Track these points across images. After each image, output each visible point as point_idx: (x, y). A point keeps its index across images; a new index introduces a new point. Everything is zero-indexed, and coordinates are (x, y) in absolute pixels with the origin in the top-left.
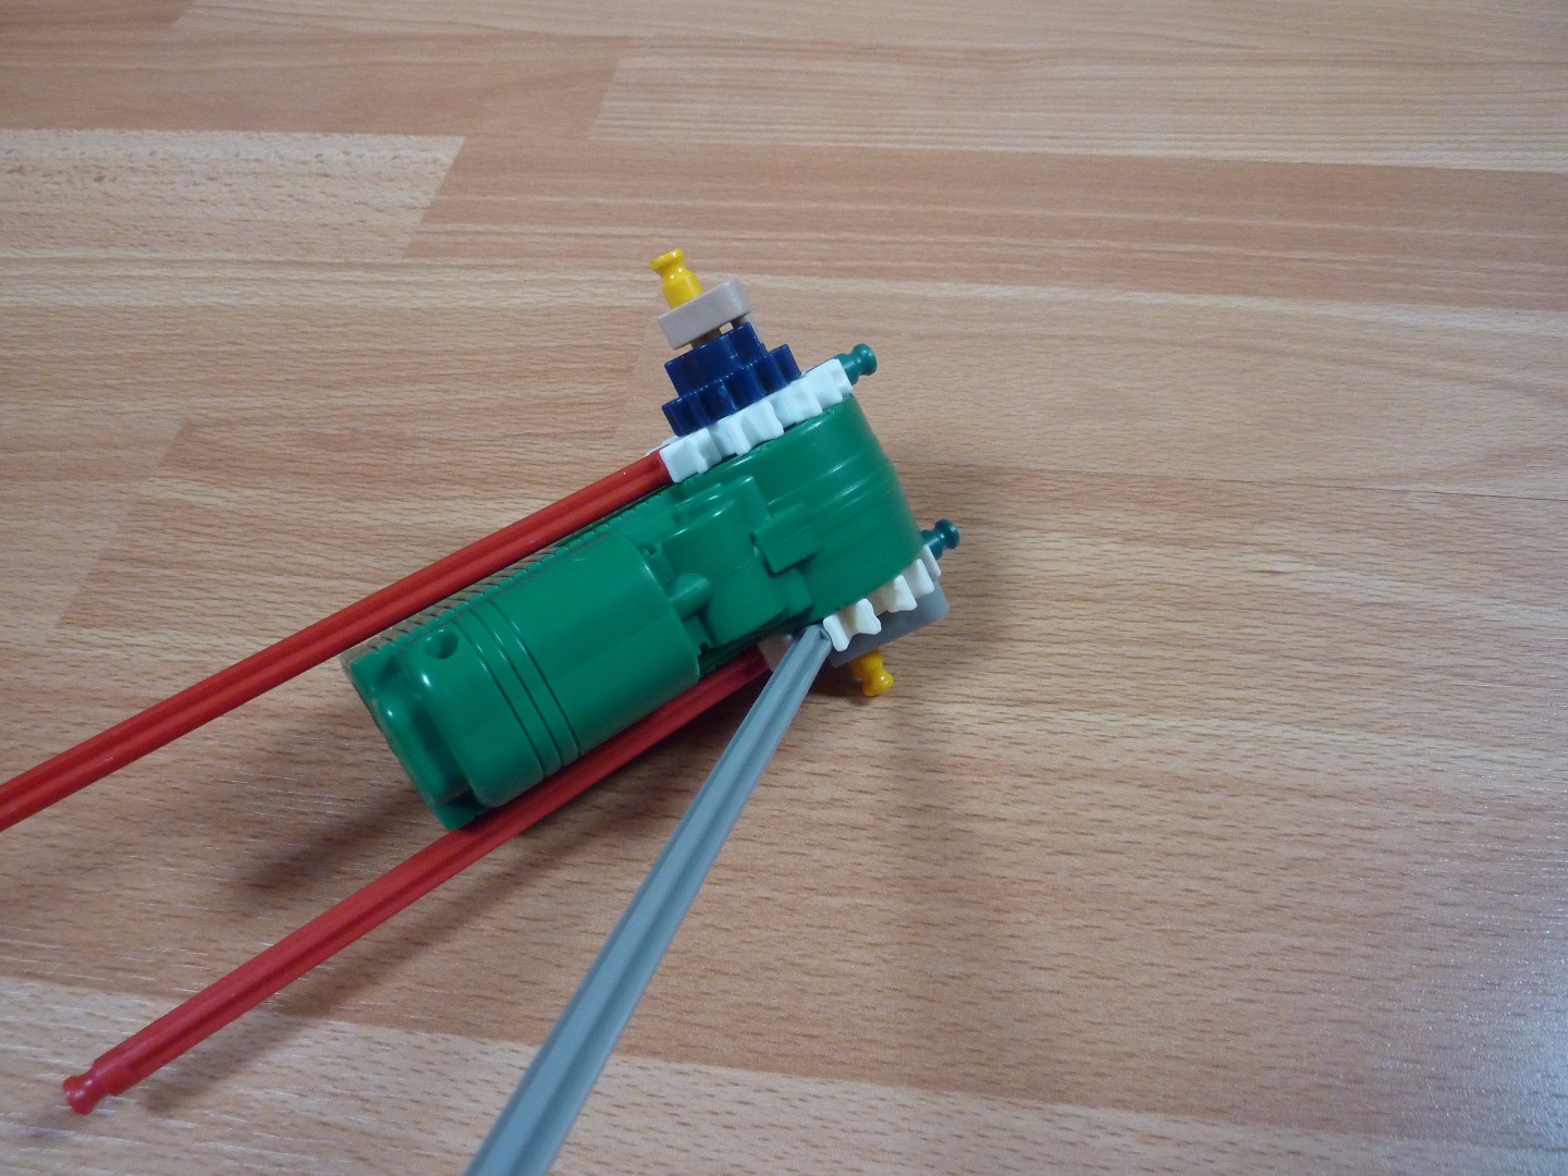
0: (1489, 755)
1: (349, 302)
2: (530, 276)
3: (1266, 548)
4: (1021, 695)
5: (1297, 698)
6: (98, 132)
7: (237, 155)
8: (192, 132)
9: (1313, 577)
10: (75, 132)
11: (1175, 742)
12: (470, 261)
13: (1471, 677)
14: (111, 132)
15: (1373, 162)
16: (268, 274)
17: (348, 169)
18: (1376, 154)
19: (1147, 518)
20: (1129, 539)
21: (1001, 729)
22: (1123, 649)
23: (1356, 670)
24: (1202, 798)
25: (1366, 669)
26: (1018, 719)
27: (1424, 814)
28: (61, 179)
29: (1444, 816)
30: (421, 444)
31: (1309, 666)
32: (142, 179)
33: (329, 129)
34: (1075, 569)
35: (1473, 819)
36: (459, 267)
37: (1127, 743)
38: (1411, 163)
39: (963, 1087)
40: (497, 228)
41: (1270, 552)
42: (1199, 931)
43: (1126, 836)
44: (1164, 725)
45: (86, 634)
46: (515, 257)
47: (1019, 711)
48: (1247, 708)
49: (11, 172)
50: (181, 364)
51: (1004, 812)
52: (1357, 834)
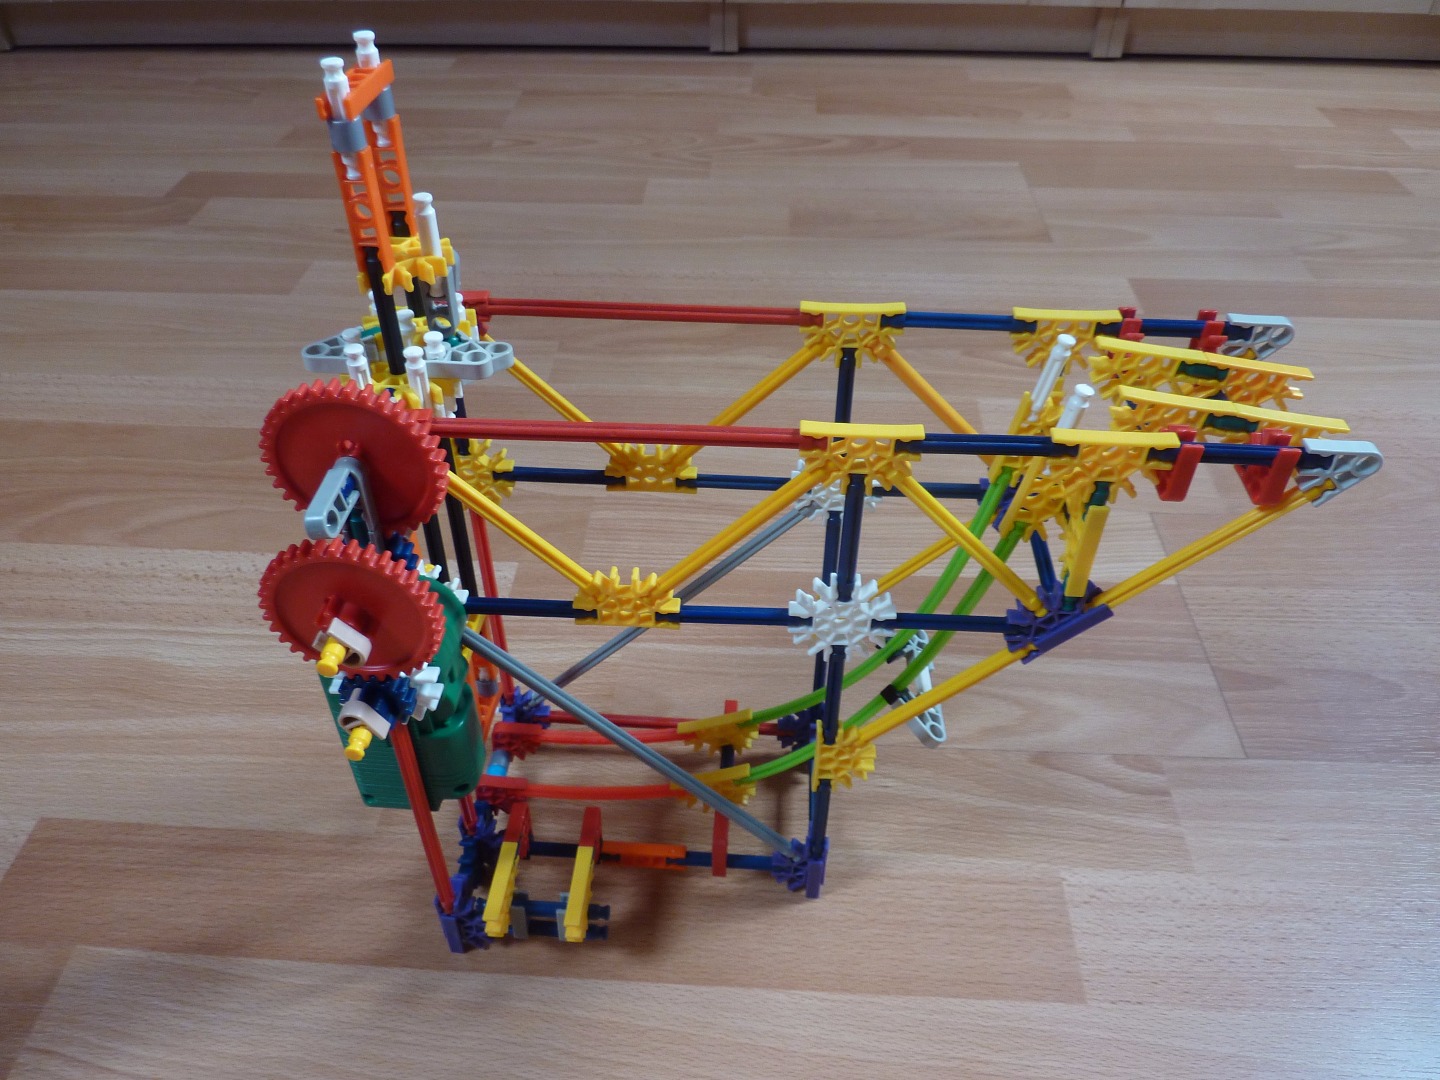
0: (961, 860)
2: (561, 645)
9: (901, 788)
12: (532, 637)
13: (958, 829)
25: (917, 827)
27: (933, 883)
29: (939, 884)
35: (949, 884)
36: (527, 641)
39: (758, 987)
42: (844, 930)
45: (391, 829)
46: (551, 634)
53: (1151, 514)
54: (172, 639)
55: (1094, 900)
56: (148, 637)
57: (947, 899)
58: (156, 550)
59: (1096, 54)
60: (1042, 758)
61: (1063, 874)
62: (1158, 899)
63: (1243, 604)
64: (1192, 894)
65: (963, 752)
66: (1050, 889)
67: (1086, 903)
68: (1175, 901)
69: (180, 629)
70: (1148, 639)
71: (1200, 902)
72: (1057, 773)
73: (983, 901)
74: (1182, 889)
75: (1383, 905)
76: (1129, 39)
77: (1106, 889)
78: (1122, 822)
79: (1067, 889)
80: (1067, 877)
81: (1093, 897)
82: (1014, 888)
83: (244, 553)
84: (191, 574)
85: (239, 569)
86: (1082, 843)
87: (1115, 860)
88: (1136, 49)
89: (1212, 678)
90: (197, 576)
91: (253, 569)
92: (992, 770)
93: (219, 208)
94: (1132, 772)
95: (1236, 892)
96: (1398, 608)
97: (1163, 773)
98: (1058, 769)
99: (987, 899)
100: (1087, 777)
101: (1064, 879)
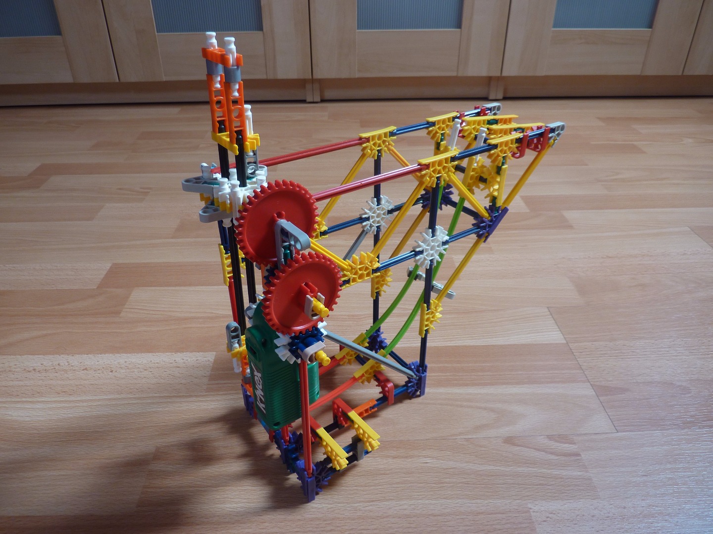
0: (472, 502)
1: (193, 408)
3: (425, 457)
4: (372, 500)
5: (432, 493)
6: (106, 355)
7: (151, 361)
8: (136, 354)
9: (435, 463)
10: (100, 355)
11: (405, 507)
12: (224, 392)
13: (468, 484)
14: (111, 355)
15: (452, 345)
16: (169, 400)
17: (184, 364)
18: (452, 342)
19: (398, 452)
20: (394, 458)
21: (367, 508)
22: (394, 486)
23: (445, 485)
24: (411, 519)
25: (447, 485)
26: (371, 505)
27: (458, 517)
28: (100, 372)
29: (462, 517)
30: (221, 448)
31: (434, 485)
32: (124, 371)
33: (177, 351)
34: (382, 467)
35: (468, 517)
36: (221, 395)
37: (396, 508)
38: (461, 344)
40: (229, 382)
41: (426, 458)
43: (396, 530)
44: (403, 503)
47: (371, 503)
48: (421, 497)
49: (83, 370)
50: (151, 430)
51: (369, 527)
52: (444, 523)
53: (548, 308)
54: (19, 406)
55: (548, 519)
56: (4, 405)
57: (467, 526)
58: (12, 357)
59: (491, 98)
60: (509, 440)
61: (530, 506)
62: (583, 515)
63: (601, 351)
64: (601, 511)
65: (467, 440)
66: (523, 515)
67: (545, 521)
68: (593, 516)
69: (24, 399)
70: (556, 372)
71: (606, 515)
72: (518, 448)
73: (488, 525)
74: (595, 509)
75: (704, 509)
76: (505, 91)
77: (554, 512)
78: (558, 473)
79: (532, 513)
80: (532, 507)
81: (548, 517)
82: (504, 516)
83: (62, 356)
84: (31, 369)
85: (59, 364)
86: (538, 486)
87: (557, 495)
88: (508, 95)
89: (593, 390)
90: (34, 370)
91: (67, 364)
92: (483, 449)
93: (56, 180)
94: (558, 444)
95: (625, 508)
96: (679, 347)
97: (574, 443)
98: (519, 446)
99: (489, 523)
100: (535, 449)
101: (531, 509)
